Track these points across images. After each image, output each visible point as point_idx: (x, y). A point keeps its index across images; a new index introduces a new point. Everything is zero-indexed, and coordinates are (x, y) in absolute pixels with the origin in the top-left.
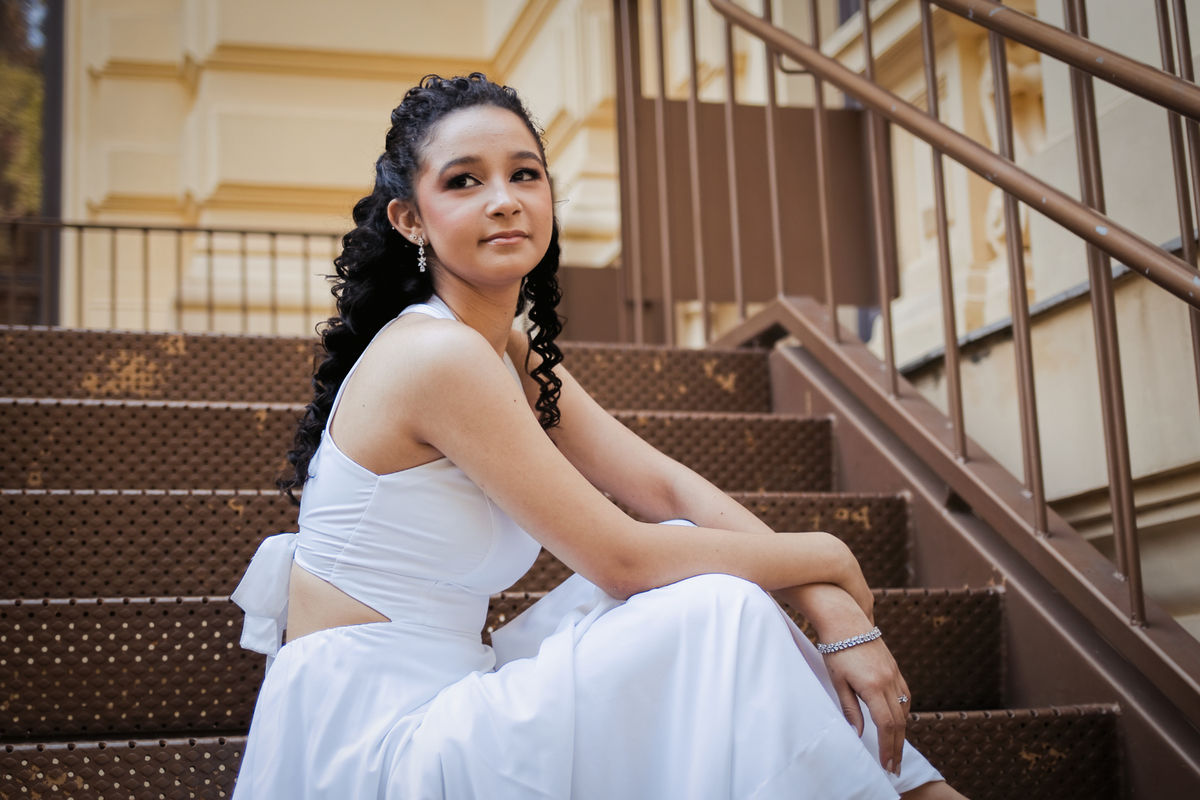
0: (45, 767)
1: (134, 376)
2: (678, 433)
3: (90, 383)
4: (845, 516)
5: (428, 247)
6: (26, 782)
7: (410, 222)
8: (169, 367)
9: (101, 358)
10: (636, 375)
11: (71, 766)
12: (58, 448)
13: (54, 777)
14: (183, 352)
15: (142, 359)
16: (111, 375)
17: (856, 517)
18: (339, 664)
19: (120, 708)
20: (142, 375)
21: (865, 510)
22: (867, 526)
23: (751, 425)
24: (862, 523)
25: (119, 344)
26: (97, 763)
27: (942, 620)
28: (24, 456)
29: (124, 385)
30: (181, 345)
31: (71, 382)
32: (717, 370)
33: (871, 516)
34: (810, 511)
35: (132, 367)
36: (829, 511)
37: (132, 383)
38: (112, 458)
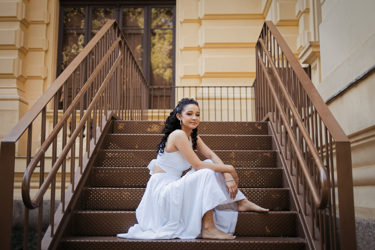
0: (124, 191)
1: (156, 128)
2: (243, 139)
3: (149, 130)
4: (265, 155)
5: (182, 121)
6: (122, 193)
7: (179, 117)
8: (161, 127)
9: (150, 126)
10: (242, 127)
11: (128, 191)
12: (140, 142)
13: (126, 193)
14: (163, 124)
15: (157, 126)
16: (152, 128)
17: (267, 155)
18: (158, 178)
19: (140, 183)
20: (157, 128)
21: (269, 153)
22: (269, 156)
23: (257, 137)
24: (268, 156)
25: (153, 123)
26: (131, 191)
27: (272, 173)
28: (135, 143)
29: (154, 130)
30: (163, 123)
31: (146, 130)
32: (258, 126)
33: (270, 154)
34: (259, 153)
35: (155, 127)
36: (262, 154)
37: (155, 130)
38: (148, 143)
